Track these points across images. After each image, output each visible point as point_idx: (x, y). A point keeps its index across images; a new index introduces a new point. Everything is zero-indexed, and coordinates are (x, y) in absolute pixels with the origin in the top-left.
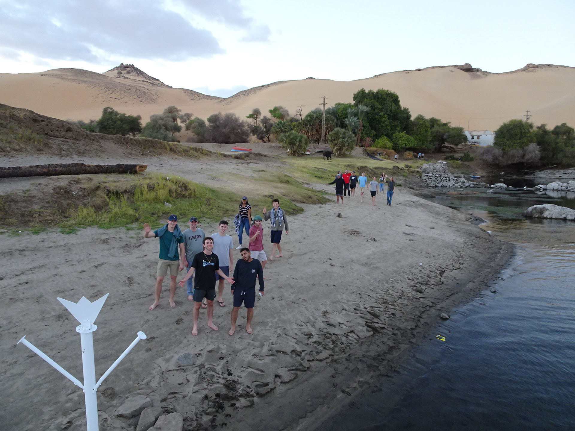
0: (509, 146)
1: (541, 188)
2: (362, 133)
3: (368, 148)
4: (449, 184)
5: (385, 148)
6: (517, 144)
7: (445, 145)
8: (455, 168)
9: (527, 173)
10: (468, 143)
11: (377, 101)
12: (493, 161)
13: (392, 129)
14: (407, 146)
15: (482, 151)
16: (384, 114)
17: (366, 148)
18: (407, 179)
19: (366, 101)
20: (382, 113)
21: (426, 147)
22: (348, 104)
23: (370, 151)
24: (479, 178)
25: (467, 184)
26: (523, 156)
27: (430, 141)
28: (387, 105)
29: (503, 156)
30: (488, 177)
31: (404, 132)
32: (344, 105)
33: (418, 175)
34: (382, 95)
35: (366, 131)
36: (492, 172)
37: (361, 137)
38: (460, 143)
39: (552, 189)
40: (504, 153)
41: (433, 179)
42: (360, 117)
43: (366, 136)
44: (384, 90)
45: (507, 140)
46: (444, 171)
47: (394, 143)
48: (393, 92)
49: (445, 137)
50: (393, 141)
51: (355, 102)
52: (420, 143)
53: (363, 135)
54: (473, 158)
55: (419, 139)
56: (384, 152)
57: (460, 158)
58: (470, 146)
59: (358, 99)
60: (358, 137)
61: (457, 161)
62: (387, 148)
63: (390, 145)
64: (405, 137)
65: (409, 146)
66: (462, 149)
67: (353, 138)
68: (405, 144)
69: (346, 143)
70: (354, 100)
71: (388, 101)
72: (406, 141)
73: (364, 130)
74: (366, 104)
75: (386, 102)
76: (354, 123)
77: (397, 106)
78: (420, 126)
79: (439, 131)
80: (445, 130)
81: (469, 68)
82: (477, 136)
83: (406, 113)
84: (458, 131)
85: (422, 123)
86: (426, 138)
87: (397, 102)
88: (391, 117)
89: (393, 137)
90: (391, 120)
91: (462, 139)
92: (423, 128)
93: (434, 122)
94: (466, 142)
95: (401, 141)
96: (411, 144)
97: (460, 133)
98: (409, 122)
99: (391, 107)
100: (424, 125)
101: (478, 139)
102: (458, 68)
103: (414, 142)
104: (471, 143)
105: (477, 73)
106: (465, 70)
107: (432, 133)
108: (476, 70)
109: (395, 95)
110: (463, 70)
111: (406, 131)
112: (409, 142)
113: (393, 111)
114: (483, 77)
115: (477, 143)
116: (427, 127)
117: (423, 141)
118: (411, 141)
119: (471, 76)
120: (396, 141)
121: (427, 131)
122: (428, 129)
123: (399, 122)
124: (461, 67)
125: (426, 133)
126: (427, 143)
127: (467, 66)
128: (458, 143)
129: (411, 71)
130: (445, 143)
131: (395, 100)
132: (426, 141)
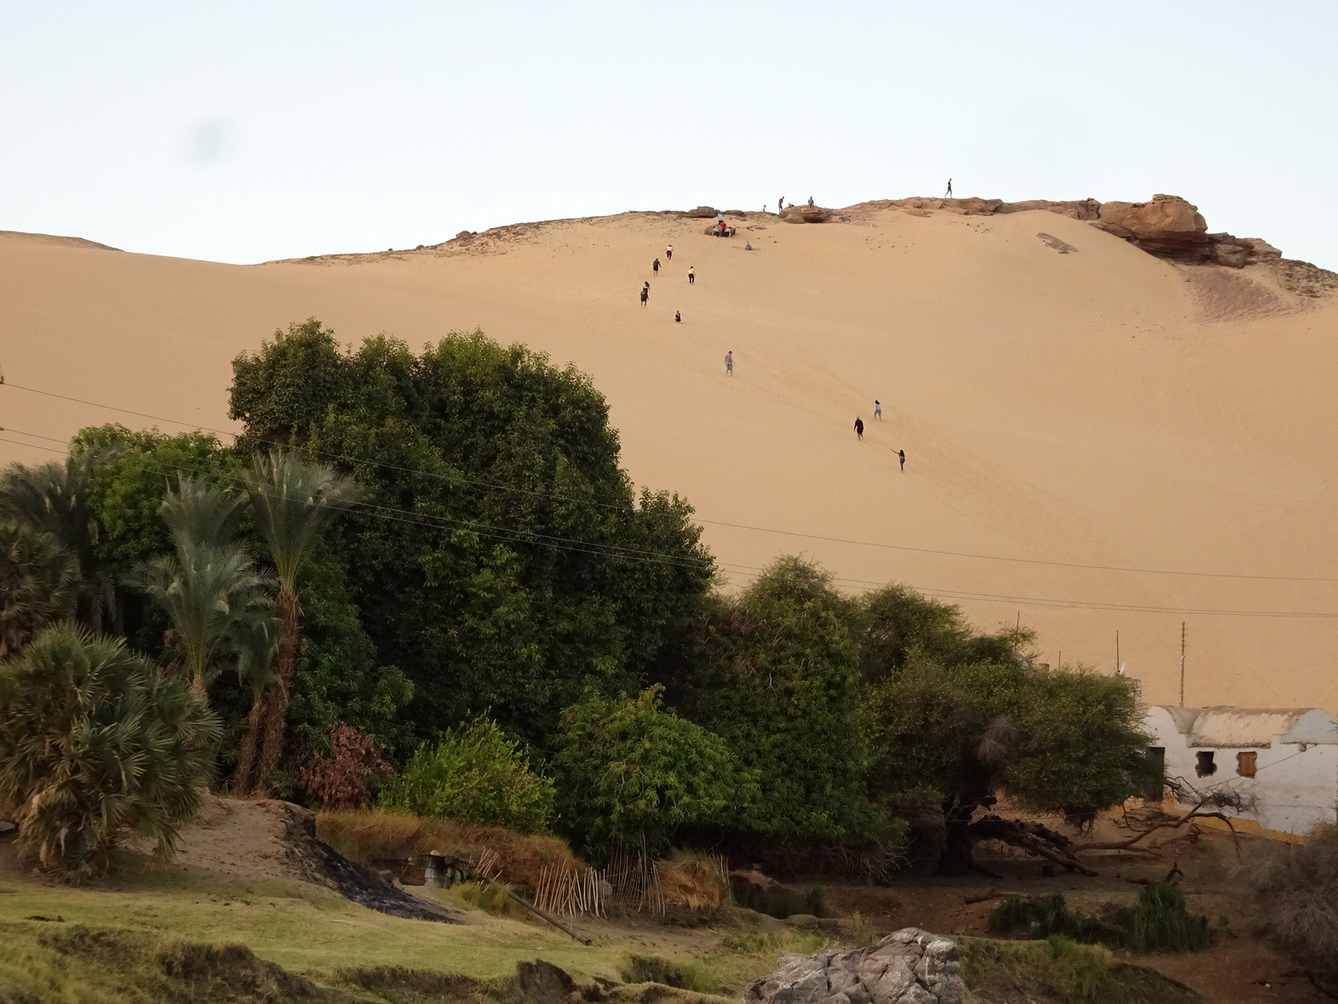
2: (298, 687)
3: (346, 817)
5: (491, 817)
7: (994, 811)
10: (1173, 804)
11: (432, 431)
13: (552, 662)
14: (676, 810)
16: (488, 543)
17: (322, 816)
19: (340, 428)
20: (467, 532)
21: (837, 819)
22: (182, 444)
23: (365, 838)
27: (863, 777)
28: (509, 467)
31: (648, 694)
32: (148, 444)
34: (469, 388)
35: (336, 671)
37: (291, 721)
38: (1107, 798)
42: (278, 556)
43: (332, 709)
44: (489, 350)
47: (566, 784)
48: (558, 363)
49: (989, 746)
50: (561, 767)
51: (241, 433)
52: (782, 788)
53: (308, 705)
54: (1204, 921)
55: (781, 759)
56: (485, 852)
57: (1107, 925)
58: (1185, 829)
59: (272, 403)
60: (264, 717)
61: (1082, 947)
62: (508, 819)
63: (536, 796)
64: (658, 731)
65: (687, 807)
66: (1125, 853)
67: (194, 717)
68: (661, 791)
69: (124, 757)
70: (237, 414)
71: (524, 432)
72: (668, 768)
73: (314, 665)
74: (338, 447)
75: (501, 444)
76: (233, 600)
77: (593, 479)
78: (782, 648)
79: (944, 701)
80: (990, 693)
81: (1188, 234)
82: (1237, 751)
83: (667, 542)
84: (1090, 705)
85: (796, 630)
86: (830, 752)
87: (599, 450)
88: (551, 568)
89: (560, 731)
90: (550, 589)
91: (1120, 770)
92: (806, 664)
93: (907, 624)
94: (1157, 796)
95: (624, 767)
96: (710, 791)
97: (1108, 720)
98: (693, 612)
99: (541, 488)
100: (816, 643)
101: (1241, 775)
102: (1105, 229)
103: (730, 781)
104: (1195, 802)
105: (1241, 271)
106: (1159, 241)
107: (886, 713)
108: (1235, 253)
109: (579, 394)
110: (1141, 240)
111: (664, 688)
112: (695, 774)
113: (564, 517)
114: (1289, 307)
115: (1236, 806)
116: (836, 663)
117: (811, 774)
118: (711, 768)
119: (1201, 290)
120: (585, 767)
121: (843, 694)
122: (844, 678)
123: (616, 612)
124: (1123, 219)
125: (829, 711)
126: (842, 788)
127: (1167, 217)
128: (1088, 799)
129: (748, 223)
130: (994, 802)
131: (582, 429)
132: (835, 777)
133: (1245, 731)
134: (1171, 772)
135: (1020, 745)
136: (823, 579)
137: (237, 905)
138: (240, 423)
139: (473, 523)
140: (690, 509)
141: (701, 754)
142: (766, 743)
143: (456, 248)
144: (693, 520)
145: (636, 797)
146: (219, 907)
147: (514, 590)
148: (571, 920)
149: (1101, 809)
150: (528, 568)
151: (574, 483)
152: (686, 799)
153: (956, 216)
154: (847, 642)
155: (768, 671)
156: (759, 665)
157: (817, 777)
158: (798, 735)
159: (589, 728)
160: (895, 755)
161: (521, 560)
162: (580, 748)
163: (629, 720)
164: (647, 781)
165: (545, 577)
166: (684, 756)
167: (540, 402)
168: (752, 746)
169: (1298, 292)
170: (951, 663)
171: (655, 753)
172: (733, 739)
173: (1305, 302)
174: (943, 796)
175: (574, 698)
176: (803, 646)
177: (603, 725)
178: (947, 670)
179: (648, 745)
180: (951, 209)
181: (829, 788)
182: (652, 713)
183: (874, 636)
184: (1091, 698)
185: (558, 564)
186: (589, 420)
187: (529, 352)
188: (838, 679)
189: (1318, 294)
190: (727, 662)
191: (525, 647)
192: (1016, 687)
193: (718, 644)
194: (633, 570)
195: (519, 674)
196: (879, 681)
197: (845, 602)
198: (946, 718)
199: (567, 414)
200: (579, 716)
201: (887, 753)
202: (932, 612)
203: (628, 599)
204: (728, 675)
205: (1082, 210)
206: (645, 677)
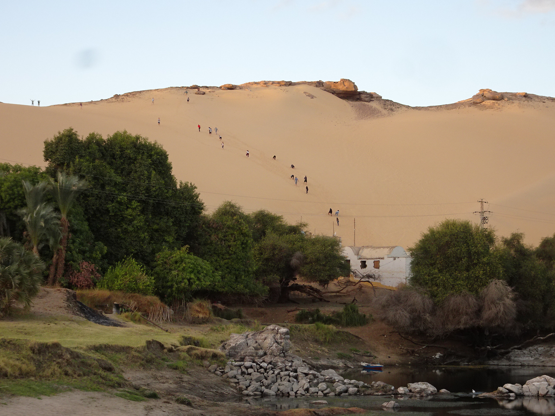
0: (444, 287)
1: (510, 391)
2: (68, 249)
3: (86, 292)
4: (296, 387)
5: (134, 290)
6: (462, 282)
7: (296, 282)
8: (321, 344)
9: (492, 355)
10: (353, 279)
11: (111, 164)
12: (412, 325)
13: (152, 238)
14: (194, 286)
15: (384, 299)
16: (130, 201)
17: (78, 292)
18: (186, 378)
19: (80, 163)
20: (123, 197)
21: (246, 287)
22: (29, 170)
23: (92, 299)
24: (379, 369)
25: (340, 387)
26: (479, 312)
27: (254, 273)
28: (136, 175)
29: (433, 313)
30: (403, 365)
31: (184, 248)
33: (215, 366)
34: (122, 149)
35: (81, 244)
36: (413, 352)
37: (67, 261)
38: (332, 277)
39: (535, 393)
40: (435, 305)
41: (256, 375)
42: (61, 206)
43: (80, 256)
44: (129, 137)
45: (440, 271)
46: (284, 352)
47: (158, 279)
48: (151, 140)
49: (294, 261)
50: (156, 273)
51: (47, 166)
52: (228, 277)
53: (72, 255)
54: (365, 316)
55: (227, 268)
56: (132, 302)
57: (333, 318)
58: (357, 286)
59: (58, 155)
60: (57, 260)
61: (326, 326)
62: (139, 291)
63: (148, 283)
64: (187, 260)
65: (198, 285)
66: (338, 295)
67: (36, 263)
68: (189, 280)
69: (13, 277)
70: (47, 160)
71: (141, 163)
72: (191, 272)
73: (74, 242)
74: (80, 170)
75: (133, 168)
76: (46, 222)
77: (164, 178)
78: (227, 232)
79: (279, 247)
80: (294, 244)
81: (352, 91)
82: (373, 260)
83: (188, 199)
84: (326, 247)
85: (231, 226)
86: (243, 265)
87: (165, 169)
88: (151, 208)
89: (155, 261)
90: (151, 215)
91: (336, 268)
92: (235, 237)
93: (266, 222)
94: (348, 276)
95: (177, 272)
96: (205, 280)
97: (332, 252)
98: (197, 221)
99: (147, 182)
100: (238, 230)
101: (375, 268)
102: (325, 90)
103: (211, 276)
104: (360, 277)
105: (369, 103)
106: (343, 94)
107: (260, 251)
108: (367, 97)
109: (158, 151)
110: (337, 94)
111: (189, 246)
112: (200, 274)
113: (155, 191)
114: (385, 115)
115: (374, 278)
116: (244, 236)
117: (237, 273)
118: (205, 272)
119: (357, 109)
120: (164, 273)
121: (247, 246)
122: (247, 241)
123: (172, 222)
124: (331, 87)
125: (243, 252)
126: (247, 277)
127: (345, 86)
128: (326, 277)
129: (209, 90)
130: (296, 279)
131: (160, 162)
132: (245, 273)
133: (376, 254)
134: (353, 268)
135: (304, 261)
136: (239, 208)
137: (52, 325)
138: (48, 162)
139: (125, 194)
140: (195, 188)
141: (202, 268)
142: (222, 263)
143: (114, 100)
144: (197, 191)
145: (181, 282)
146: (46, 325)
147: (139, 215)
148: (161, 323)
149: (330, 280)
150: (143, 208)
151: (158, 180)
152: (197, 282)
153: (277, 87)
154: (248, 230)
155: (222, 240)
156: (219, 237)
157: (239, 273)
158: (233, 260)
159: (165, 260)
160: (263, 265)
161: (141, 206)
162: (162, 267)
163: (178, 257)
164: (184, 277)
165: (149, 211)
166: (196, 268)
167: (146, 153)
168: (217, 264)
169: (387, 110)
170: (281, 235)
171: (186, 268)
172: (212, 262)
173: (390, 113)
174: (280, 278)
175: (159, 250)
176: (234, 231)
177: (169, 259)
178: (280, 237)
179: (184, 265)
180: (275, 84)
181: (243, 277)
182: (185, 255)
183: (256, 226)
184: (326, 245)
185: (153, 206)
186: (162, 159)
187: (141, 137)
188: (245, 241)
189: (394, 110)
190: (209, 237)
191: (143, 234)
192: (302, 242)
193: (206, 231)
194: (178, 208)
195: (141, 243)
196: (258, 241)
197: (246, 216)
198: (280, 252)
199: (155, 157)
200: (162, 256)
201: (262, 264)
202: (274, 218)
203: (176, 217)
204: (209, 241)
205: (318, 84)
206: (182, 243)
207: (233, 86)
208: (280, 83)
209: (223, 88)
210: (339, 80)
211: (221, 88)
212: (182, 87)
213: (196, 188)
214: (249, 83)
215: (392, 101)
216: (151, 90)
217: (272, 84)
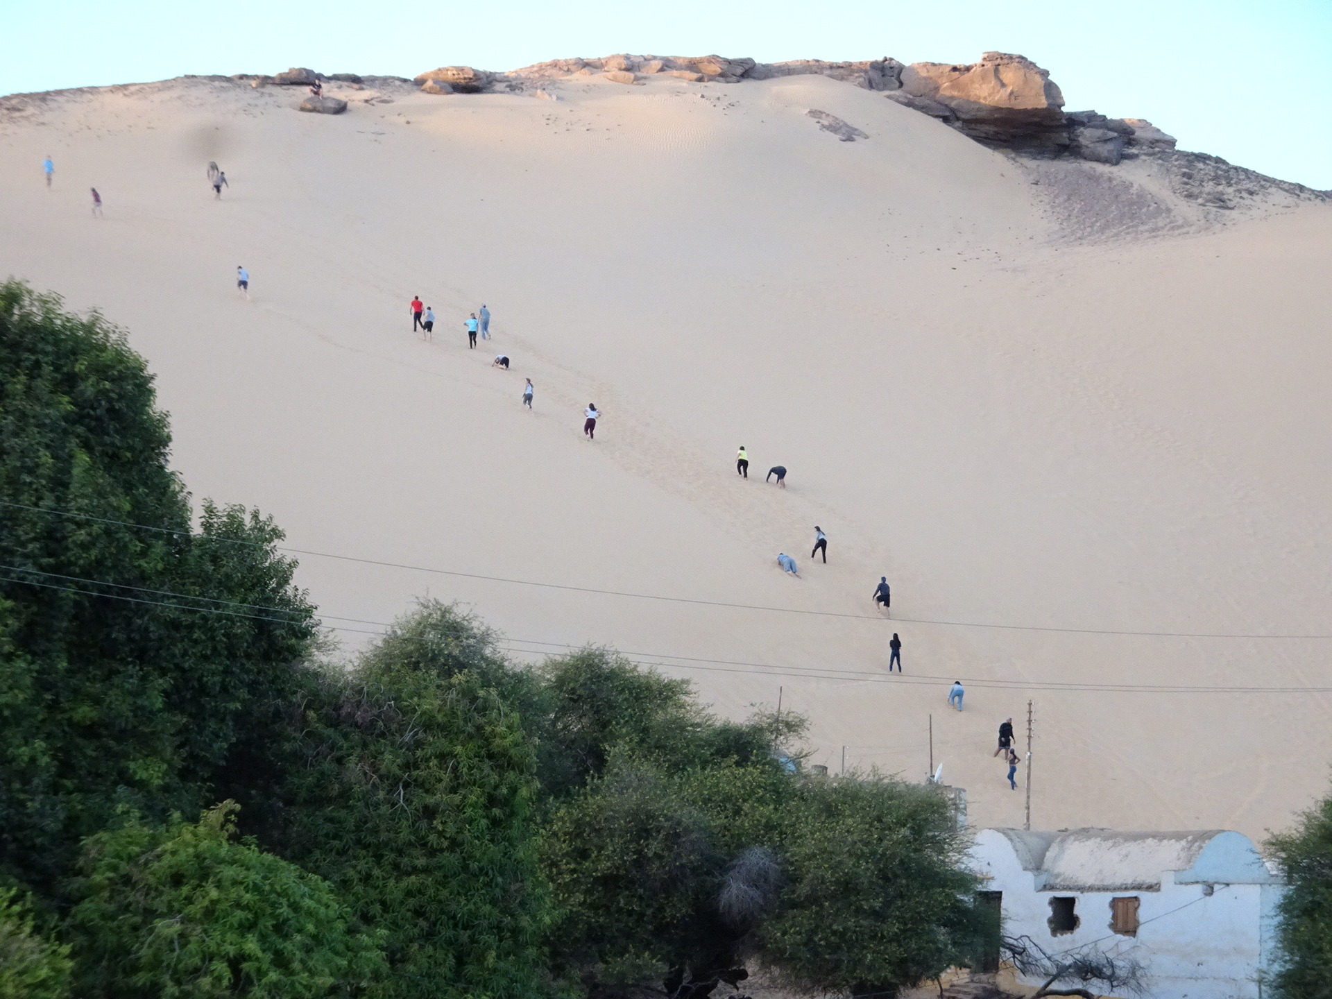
10: (1011, 981)
14: (257, 993)
27: (544, 940)
38: (914, 969)
48: (75, 308)
49: (734, 890)
50: (83, 928)
52: (421, 957)
55: (419, 913)
63: (44, 973)
64: (229, 872)
68: (235, 964)
72: (246, 928)
77: (129, 487)
78: (419, 744)
79: (666, 824)
80: (737, 812)
81: (1035, 112)
82: (1109, 896)
83: (242, 585)
84: (890, 829)
85: (440, 718)
86: (494, 902)
87: (138, 444)
88: (65, 624)
89: (80, 872)
90: (64, 656)
91: (934, 926)
92: (455, 769)
93: (611, 707)
94: (990, 964)
95: (178, 927)
96: (311, 963)
97: (916, 851)
98: (280, 693)
99: (48, 502)
100: (470, 737)
101: (1117, 931)
102: (909, 104)
103: (341, 947)
104: (1047, 974)
105: (1115, 170)
106: (994, 122)
107: (579, 842)
108: (1106, 141)
109: (107, 356)
110: (965, 121)
111: (238, 807)
112: (286, 937)
113: (85, 547)
114: (1187, 223)
115: (1112, 978)
116: (501, 767)
117: (464, 936)
118: (311, 927)
119: (1056, 196)
120: (119, 927)
121: (512, 814)
122: (514, 790)
123: (164, 691)
124: (937, 89)
125: (492, 841)
126: (512, 957)
127: (1003, 85)
128: (886, 973)
129: (367, 94)
130: (744, 975)
131: (111, 411)
132: (501, 940)
133: (1122, 865)
134: (1011, 929)
135: (783, 890)
136: (484, 639)
140: (277, 534)
141: (295, 907)
142: (395, 889)
144: (282, 550)
145: (196, 972)
147: (9, 657)
149: (904, 984)
150: (30, 625)
151: (101, 494)
152: (273, 976)
153: (685, 81)
154: (518, 735)
155: (397, 780)
156: (383, 770)
157: (473, 940)
158: (445, 877)
159: (124, 867)
160: (593, 907)
161: (19, 613)
162: (111, 898)
163: (185, 855)
164: (213, 948)
165: (55, 637)
166: (269, 910)
167: (47, 369)
168: (373, 894)
169: (1200, 201)
170: (676, 768)
171: (225, 905)
172: (345, 884)
173: (1211, 216)
174: (666, 969)
175: (101, 822)
176: (451, 741)
177: (146, 863)
178: (671, 776)
179: (214, 894)
180: (676, 73)
181: (491, 957)
182: (220, 845)
183: (560, 726)
184: (888, 819)
185: (75, 617)
186: (121, 397)
187: (30, 292)
188: (505, 791)
189: (1230, 204)
190: (334, 766)
191: (26, 744)
192: (778, 802)
193: (321, 739)
194: (191, 627)
195: (16, 786)
196: (568, 793)
197: (515, 675)
198: (670, 849)
199: (88, 388)
200: (109, 849)
201: (581, 904)
202: (648, 688)
203: (183, 671)
204: (337, 786)
205: (875, 75)
206: (210, 790)
207: (477, 75)
208: (700, 66)
209: (430, 83)
210: (979, 61)
211: (419, 82)
212: (242, 77)
213: (279, 537)
214: (555, 65)
215: (1224, 162)
216: (93, 90)
217: (662, 70)
